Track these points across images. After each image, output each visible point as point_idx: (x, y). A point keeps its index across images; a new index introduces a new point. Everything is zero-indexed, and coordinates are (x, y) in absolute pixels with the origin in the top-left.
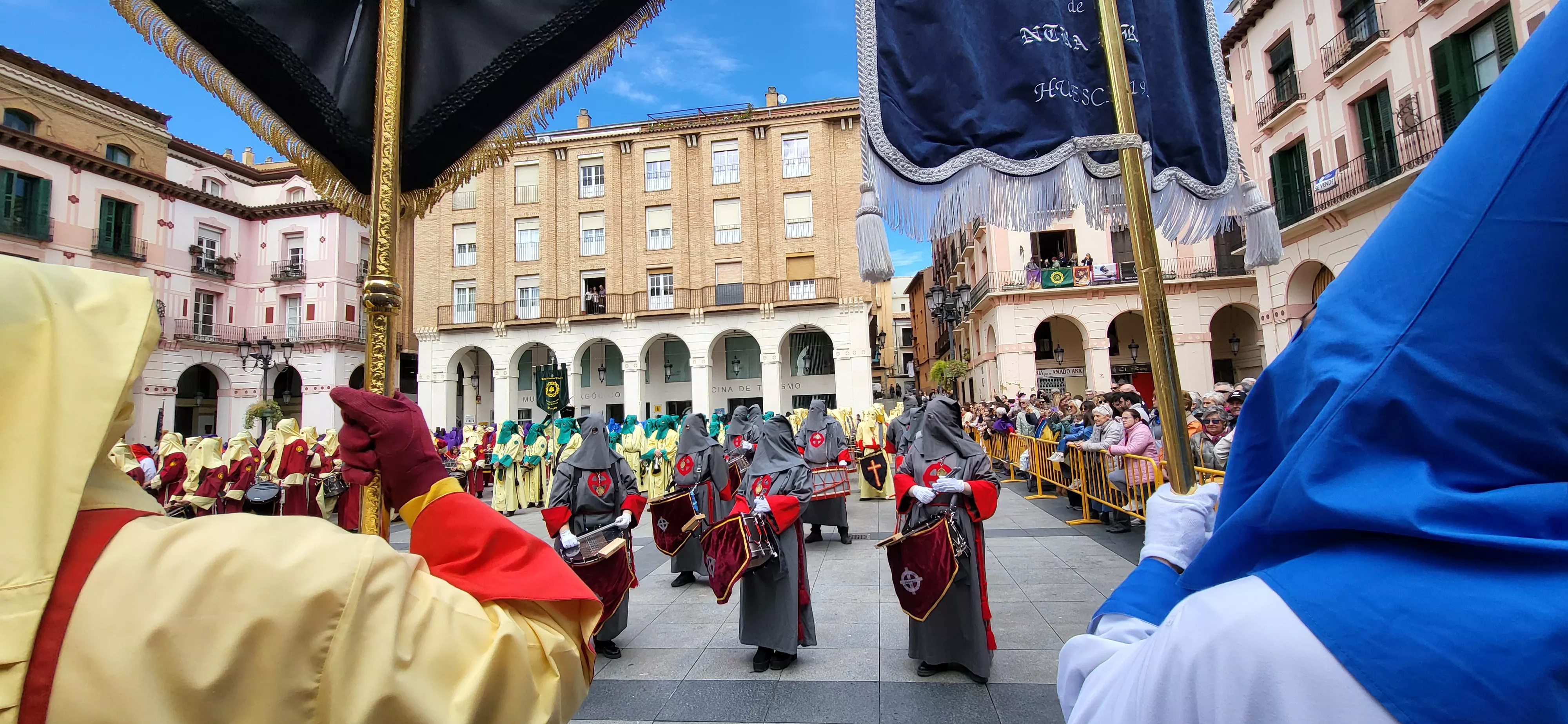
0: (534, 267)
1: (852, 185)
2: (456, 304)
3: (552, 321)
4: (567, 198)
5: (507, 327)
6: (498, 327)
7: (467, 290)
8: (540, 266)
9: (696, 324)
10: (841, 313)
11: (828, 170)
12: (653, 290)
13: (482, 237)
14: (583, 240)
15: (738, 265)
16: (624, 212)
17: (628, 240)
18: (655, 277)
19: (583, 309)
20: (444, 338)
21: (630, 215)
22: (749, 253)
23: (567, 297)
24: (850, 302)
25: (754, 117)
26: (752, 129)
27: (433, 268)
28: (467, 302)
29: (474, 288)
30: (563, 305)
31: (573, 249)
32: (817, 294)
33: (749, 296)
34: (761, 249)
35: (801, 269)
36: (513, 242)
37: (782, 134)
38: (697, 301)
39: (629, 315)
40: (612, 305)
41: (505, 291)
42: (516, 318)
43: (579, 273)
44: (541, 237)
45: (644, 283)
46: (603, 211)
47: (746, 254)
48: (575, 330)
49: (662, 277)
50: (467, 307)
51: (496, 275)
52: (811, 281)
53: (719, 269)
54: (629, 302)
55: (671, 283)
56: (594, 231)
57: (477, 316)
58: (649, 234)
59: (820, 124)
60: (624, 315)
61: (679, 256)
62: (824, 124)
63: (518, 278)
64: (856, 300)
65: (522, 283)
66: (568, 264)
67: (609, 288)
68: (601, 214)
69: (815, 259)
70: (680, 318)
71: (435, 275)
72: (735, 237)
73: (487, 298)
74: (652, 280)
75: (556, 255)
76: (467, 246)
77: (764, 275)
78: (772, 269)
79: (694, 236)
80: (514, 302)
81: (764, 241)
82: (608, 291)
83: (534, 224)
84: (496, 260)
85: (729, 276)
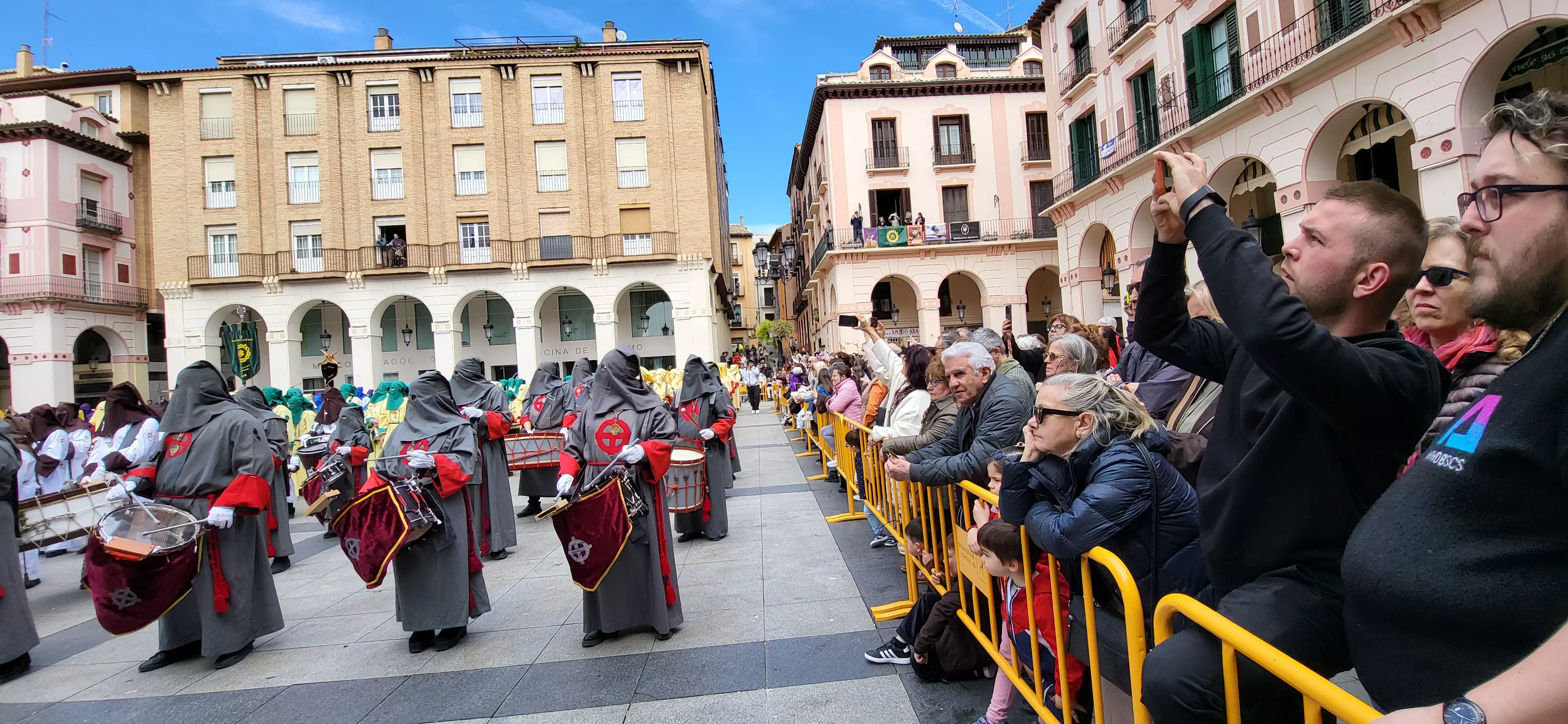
0: (313, 211)
1: (690, 133)
2: (212, 253)
3: (339, 275)
4: (353, 131)
5: (282, 282)
6: (270, 281)
7: (226, 238)
8: (322, 210)
9: (519, 281)
10: (680, 271)
11: (664, 116)
12: (465, 241)
13: (242, 173)
14: (375, 181)
15: (566, 216)
16: (427, 150)
17: (432, 183)
18: (468, 226)
19: (379, 261)
20: (197, 294)
21: (435, 154)
22: (578, 203)
23: (358, 248)
24: (689, 259)
25: (583, 53)
26: (578, 65)
27: (179, 210)
28: (227, 252)
29: (236, 235)
30: (353, 257)
31: (364, 192)
32: (654, 249)
33: (579, 250)
34: (591, 199)
35: (635, 222)
36: (285, 180)
37: (612, 73)
38: (519, 255)
39: (437, 269)
40: (414, 258)
41: (276, 238)
42: (293, 271)
43: (371, 219)
44: (321, 176)
45: (454, 232)
46: (400, 148)
47: (575, 204)
48: (371, 285)
49: (476, 227)
50: (227, 258)
51: (264, 219)
52: (648, 235)
53: (544, 219)
54: (436, 255)
55: (487, 233)
56: (389, 171)
57: (240, 269)
58: (458, 177)
59: (654, 65)
60: (431, 269)
61: (496, 203)
62: (659, 65)
63: (293, 224)
64: (695, 256)
65: (299, 229)
66: (357, 209)
67: (410, 238)
68: (398, 151)
69: (651, 211)
70: (500, 273)
71: (181, 218)
72: (562, 184)
73: (253, 247)
74: (465, 230)
75: (343, 197)
76: (224, 184)
77: (596, 228)
78: (604, 221)
79: (513, 181)
80: (289, 252)
81: (595, 190)
82: (409, 241)
83: (312, 160)
84: (264, 202)
85: (555, 227)
